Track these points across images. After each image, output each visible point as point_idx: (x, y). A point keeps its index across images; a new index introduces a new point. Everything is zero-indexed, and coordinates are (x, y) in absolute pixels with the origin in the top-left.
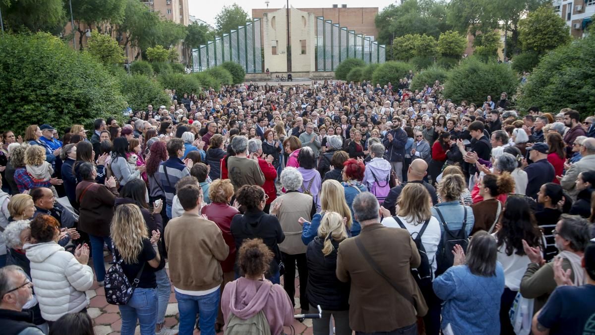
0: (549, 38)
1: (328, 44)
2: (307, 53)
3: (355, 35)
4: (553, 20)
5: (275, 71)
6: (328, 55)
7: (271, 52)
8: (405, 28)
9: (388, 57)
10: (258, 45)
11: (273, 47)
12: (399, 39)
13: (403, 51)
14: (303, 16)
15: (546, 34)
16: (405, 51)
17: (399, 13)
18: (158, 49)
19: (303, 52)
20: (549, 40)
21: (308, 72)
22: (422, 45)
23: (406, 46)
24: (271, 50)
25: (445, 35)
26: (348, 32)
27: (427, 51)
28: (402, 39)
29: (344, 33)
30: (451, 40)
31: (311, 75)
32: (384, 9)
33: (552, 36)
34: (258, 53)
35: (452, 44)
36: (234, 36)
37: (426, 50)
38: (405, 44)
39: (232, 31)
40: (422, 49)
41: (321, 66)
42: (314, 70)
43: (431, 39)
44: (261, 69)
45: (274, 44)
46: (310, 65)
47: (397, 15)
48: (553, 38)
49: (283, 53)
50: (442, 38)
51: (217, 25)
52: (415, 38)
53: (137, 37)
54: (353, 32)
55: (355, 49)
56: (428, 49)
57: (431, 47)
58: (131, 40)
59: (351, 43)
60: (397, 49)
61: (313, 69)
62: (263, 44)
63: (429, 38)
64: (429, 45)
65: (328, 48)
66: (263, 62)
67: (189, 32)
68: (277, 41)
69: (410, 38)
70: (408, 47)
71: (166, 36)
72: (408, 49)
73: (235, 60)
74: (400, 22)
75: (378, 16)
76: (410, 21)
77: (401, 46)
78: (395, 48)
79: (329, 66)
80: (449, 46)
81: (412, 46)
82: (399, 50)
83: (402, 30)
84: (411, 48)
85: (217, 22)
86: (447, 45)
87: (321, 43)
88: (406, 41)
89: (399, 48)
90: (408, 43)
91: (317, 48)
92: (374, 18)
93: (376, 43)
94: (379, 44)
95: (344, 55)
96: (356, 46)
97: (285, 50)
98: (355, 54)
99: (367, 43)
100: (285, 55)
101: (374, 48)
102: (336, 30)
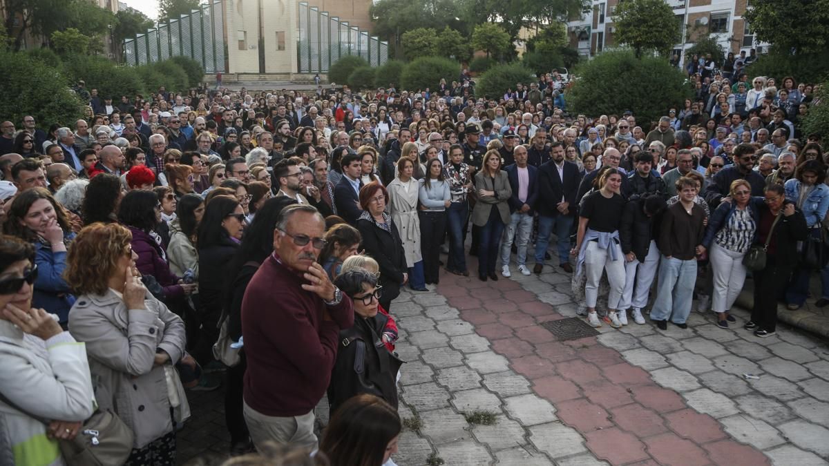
0: (657, 31)
1: (314, 39)
2: (286, 49)
3: (349, 28)
4: (662, 8)
5: (243, 72)
6: (315, 51)
7: (238, 46)
9: (391, 55)
10: (219, 38)
11: (239, 41)
12: (409, 33)
13: (415, 49)
15: (651, 26)
16: (418, 49)
18: (71, 33)
19: (281, 47)
20: (657, 34)
21: (289, 74)
22: (445, 41)
23: (419, 42)
24: (237, 43)
25: (481, 27)
26: (340, 23)
27: (452, 49)
28: (413, 33)
29: (334, 25)
30: (491, 35)
31: (292, 78)
33: (661, 29)
34: (220, 47)
35: (492, 39)
36: (185, 23)
37: (450, 47)
38: (418, 40)
39: (182, 16)
40: (445, 46)
41: (305, 65)
42: (296, 71)
43: (456, 34)
44: (224, 69)
45: (241, 36)
46: (290, 65)
47: (396, 7)
48: (662, 32)
49: (253, 48)
50: (479, 30)
51: (160, 9)
52: (429, 34)
53: (40, 21)
54: (346, 24)
55: (349, 48)
56: (453, 46)
57: (457, 44)
58: (32, 25)
59: (344, 37)
60: (407, 46)
61: (295, 70)
62: (227, 35)
63: (454, 32)
64: (453, 41)
65: (314, 46)
66: (226, 58)
67: (120, 21)
68: (245, 32)
69: (423, 32)
70: (421, 45)
71: (86, 22)
72: (421, 47)
73: (187, 53)
74: (402, 15)
75: (372, 7)
76: (415, 14)
77: (413, 43)
78: (404, 44)
79: (315, 67)
80: (489, 42)
81: (427, 43)
82: (409, 48)
83: (405, 25)
84: (425, 46)
85: (159, 6)
86: (486, 40)
87: (303, 36)
88: (418, 36)
89: (410, 45)
90: (422, 38)
91: (299, 43)
92: (367, 9)
93: (376, 38)
94: (380, 40)
95: (335, 53)
96: (349, 43)
97: (257, 44)
98: (349, 53)
99: (364, 38)
100: (257, 51)
101: (374, 45)
102: (324, 20)
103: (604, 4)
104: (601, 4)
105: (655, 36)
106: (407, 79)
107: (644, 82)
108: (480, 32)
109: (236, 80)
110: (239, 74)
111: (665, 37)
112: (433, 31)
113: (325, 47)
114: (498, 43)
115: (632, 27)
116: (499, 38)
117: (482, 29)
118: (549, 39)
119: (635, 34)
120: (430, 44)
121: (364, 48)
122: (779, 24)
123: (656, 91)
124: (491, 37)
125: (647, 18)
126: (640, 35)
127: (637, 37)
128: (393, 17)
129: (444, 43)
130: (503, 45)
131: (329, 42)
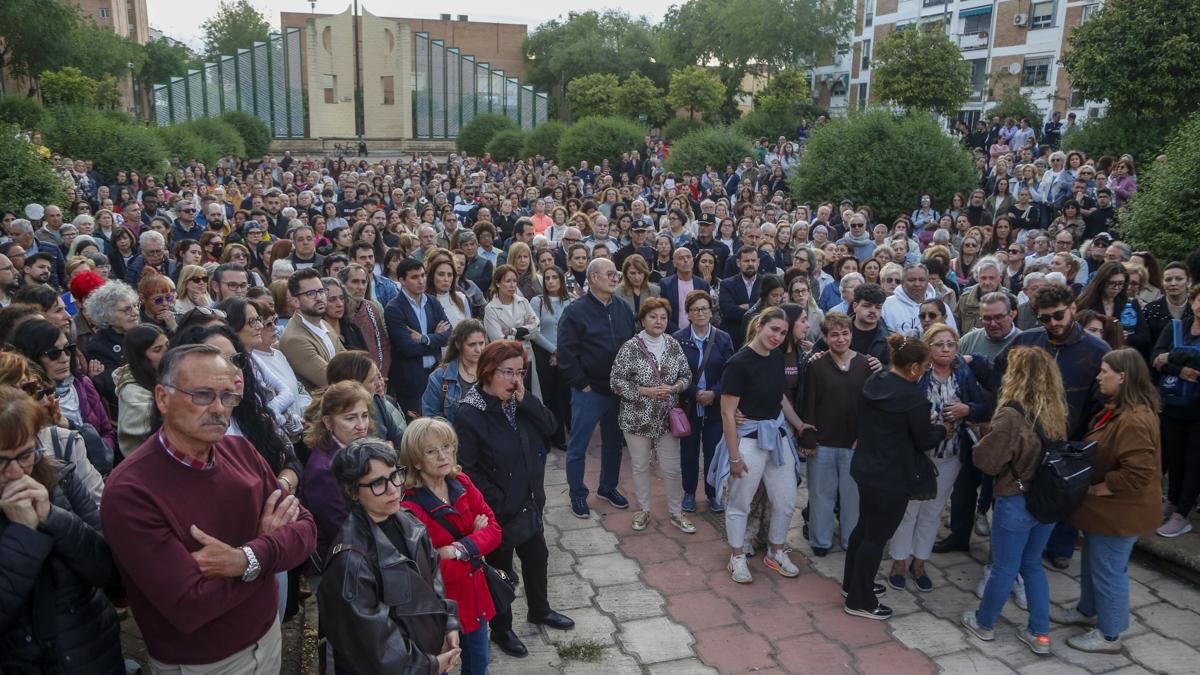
0: (934, 82)
1: (438, 87)
2: (395, 102)
3: (491, 72)
4: (944, 48)
5: (331, 136)
6: (439, 106)
7: (323, 98)
8: (580, 64)
9: (553, 114)
10: (295, 84)
11: (326, 90)
12: (578, 81)
13: (587, 105)
14: (387, 30)
15: (928, 75)
16: (591, 104)
17: (567, 38)
18: (69, 74)
19: (388, 100)
20: (936, 86)
21: (399, 140)
22: (630, 93)
23: (593, 95)
24: (322, 95)
25: (683, 73)
26: (476, 65)
27: (640, 105)
28: (584, 82)
29: (468, 67)
30: (696, 84)
31: (405, 145)
32: (538, 28)
33: (942, 80)
34: (296, 98)
35: (699, 92)
36: (244, 61)
37: (638, 103)
38: (591, 91)
39: (240, 51)
40: (630, 101)
41: (423, 129)
42: (411, 136)
43: (646, 82)
44: (302, 132)
45: (329, 83)
46: (402, 127)
47: (562, 41)
48: (943, 83)
49: (347, 100)
50: (680, 78)
51: (206, 40)
52: (607, 83)
53: (26, 55)
54: (486, 66)
55: (490, 102)
56: (641, 101)
57: (648, 98)
58: (12, 62)
59: (482, 86)
60: (575, 100)
61: (408, 133)
62: (307, 81)
63: (643, 80)
64: (643, 94)
65: (438, 98)
66: (307, 117)
67: (149, 57)
68: (335, 76)
69: (599, 81)
70: (596, 98)
71: (97, 59)
72: (596, 102)
73: (247, 107)
74: (570, 54)
75: (526, 40)
76: (589, 53)
77: (583, 95)
78: (571, 98)
79: (439, 130)
80: (693, 95)
81: (604, 97)
82: (579, 103)
83: (574, 68)
84: (602, 100)
85: (206, 35)
86: (689, 93)
87: (422, 85)
88: (592, 86)
89: (579, 98)
90: (597, 89)
91: (415, 94)
92: (520, 43)
93: (530, 88)
94: (536, 91)
95: (468, 110)
96: (490, 94)
97: (352, 94)
98: (490, 109)
99: (512, 88)
100: (353, 104)
101: (527, 98)
102: (452, 60)
103: (869, 41)
104: (865, 41)
105: (933, 89)
106: (567, 150)
107: (902, 158)
108: (681, 81)
109: (321, 148)
110: (325, 139)
111: (947, 91)
112: (615, 79)
113: (453, 101)
114: (707, 97)
115: (899, 76)
116: (709, 90)
117: (685, 76)
118: (780, 92)
119: (903, 86)
120: (608, 97)
121: (512, 102)
122: (1109, 73)
123: (920, 170)
124: (696, 89)
125: (922, 62)
126: (911, 88)
127: (906, 91)
128: (558, 55)
129: (629, 96)
130: (714, 99)
131: (461, 94)
